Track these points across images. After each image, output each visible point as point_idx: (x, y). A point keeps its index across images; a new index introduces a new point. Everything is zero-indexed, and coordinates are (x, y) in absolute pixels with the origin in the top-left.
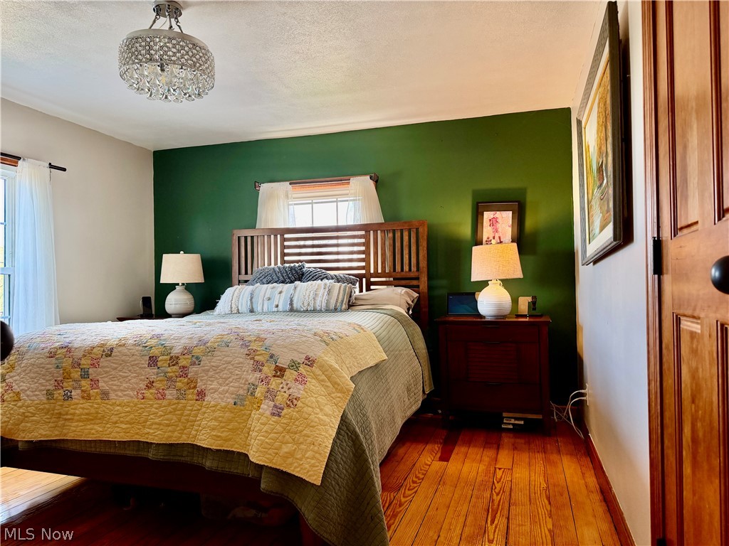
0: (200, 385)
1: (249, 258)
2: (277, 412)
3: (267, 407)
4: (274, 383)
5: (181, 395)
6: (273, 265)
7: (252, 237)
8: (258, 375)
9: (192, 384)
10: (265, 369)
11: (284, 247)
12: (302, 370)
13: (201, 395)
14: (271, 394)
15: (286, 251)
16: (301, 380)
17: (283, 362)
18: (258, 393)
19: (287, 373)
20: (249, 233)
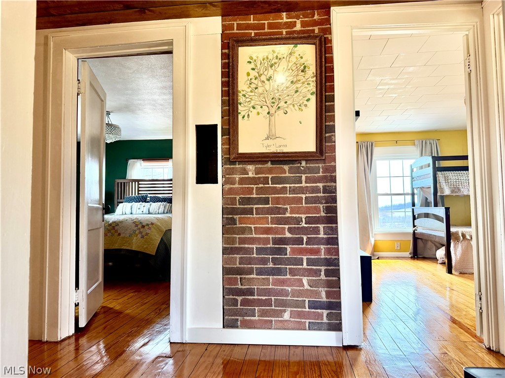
0: (119, 232)
1: (123, 191)
2: (143, 237)
3: (139, 236)
4: (142, 230)
5: (113, 235)
6: (134, 195)
7: (124, 183)
8: (136, 228)
9: (116, 231)
10: (139, 226)
11: (139, 187)
12: (150, 226)
13: (119, 234)
14: (141, 233)
15: (140, 189)
16: (150, 228)
17: (144, 224)
18: (137, 232)
19: (145, 227)
20: (122, 181)
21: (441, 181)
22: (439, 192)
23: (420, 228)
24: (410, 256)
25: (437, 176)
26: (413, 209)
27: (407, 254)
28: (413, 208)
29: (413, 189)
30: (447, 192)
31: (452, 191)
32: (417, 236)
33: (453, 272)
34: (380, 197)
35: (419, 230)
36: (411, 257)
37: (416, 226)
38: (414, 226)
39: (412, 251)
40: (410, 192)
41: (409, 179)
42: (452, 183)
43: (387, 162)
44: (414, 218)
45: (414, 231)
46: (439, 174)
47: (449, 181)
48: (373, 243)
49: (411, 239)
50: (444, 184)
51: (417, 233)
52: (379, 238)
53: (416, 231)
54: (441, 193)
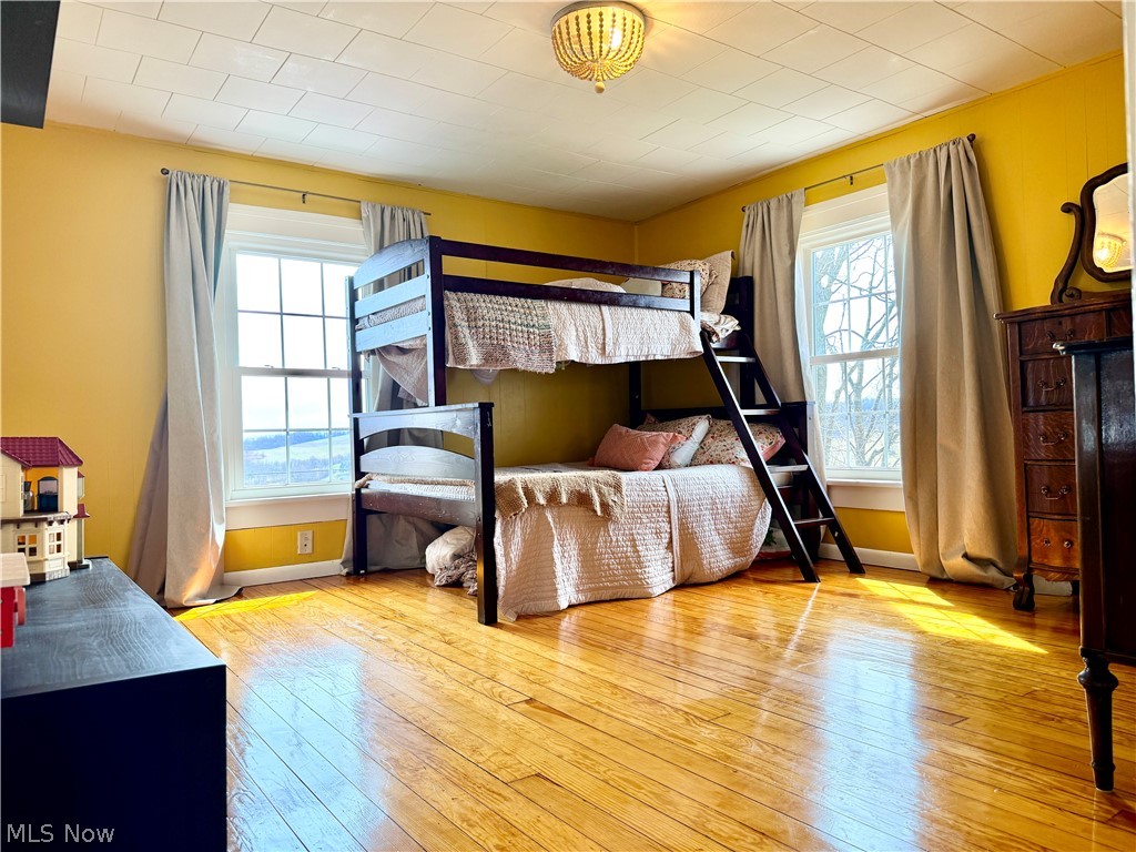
21: (457, 321)
22: (451, 358)
23: (381, 478)
24: (345, 571)
25: (446, 303)
26: (356, 421)
27: (335, 566)
28: (357, 415)
29: (355, 355)
30: (474, 359)
31: (488, 358)
32: (366, 506)
33: (501, 617)
34: (246, 380)
35: (377, 486)
36: (348, 574)
37: (364, 474)
38: (359, 474)
39: (351, 555)
40: (344, 364)
41: (344, 325)
42: (487, 330)
43: (272, 262)
44: (360, 449)
45: (358, 491)
46: (453, 300)
47: (480, 324)
48: (220, 540)
49: (346, 514)
50: (467, 331)
51: (368, 496)
52: (243, 521)
53: (363, 491)
54: (457, 360)
